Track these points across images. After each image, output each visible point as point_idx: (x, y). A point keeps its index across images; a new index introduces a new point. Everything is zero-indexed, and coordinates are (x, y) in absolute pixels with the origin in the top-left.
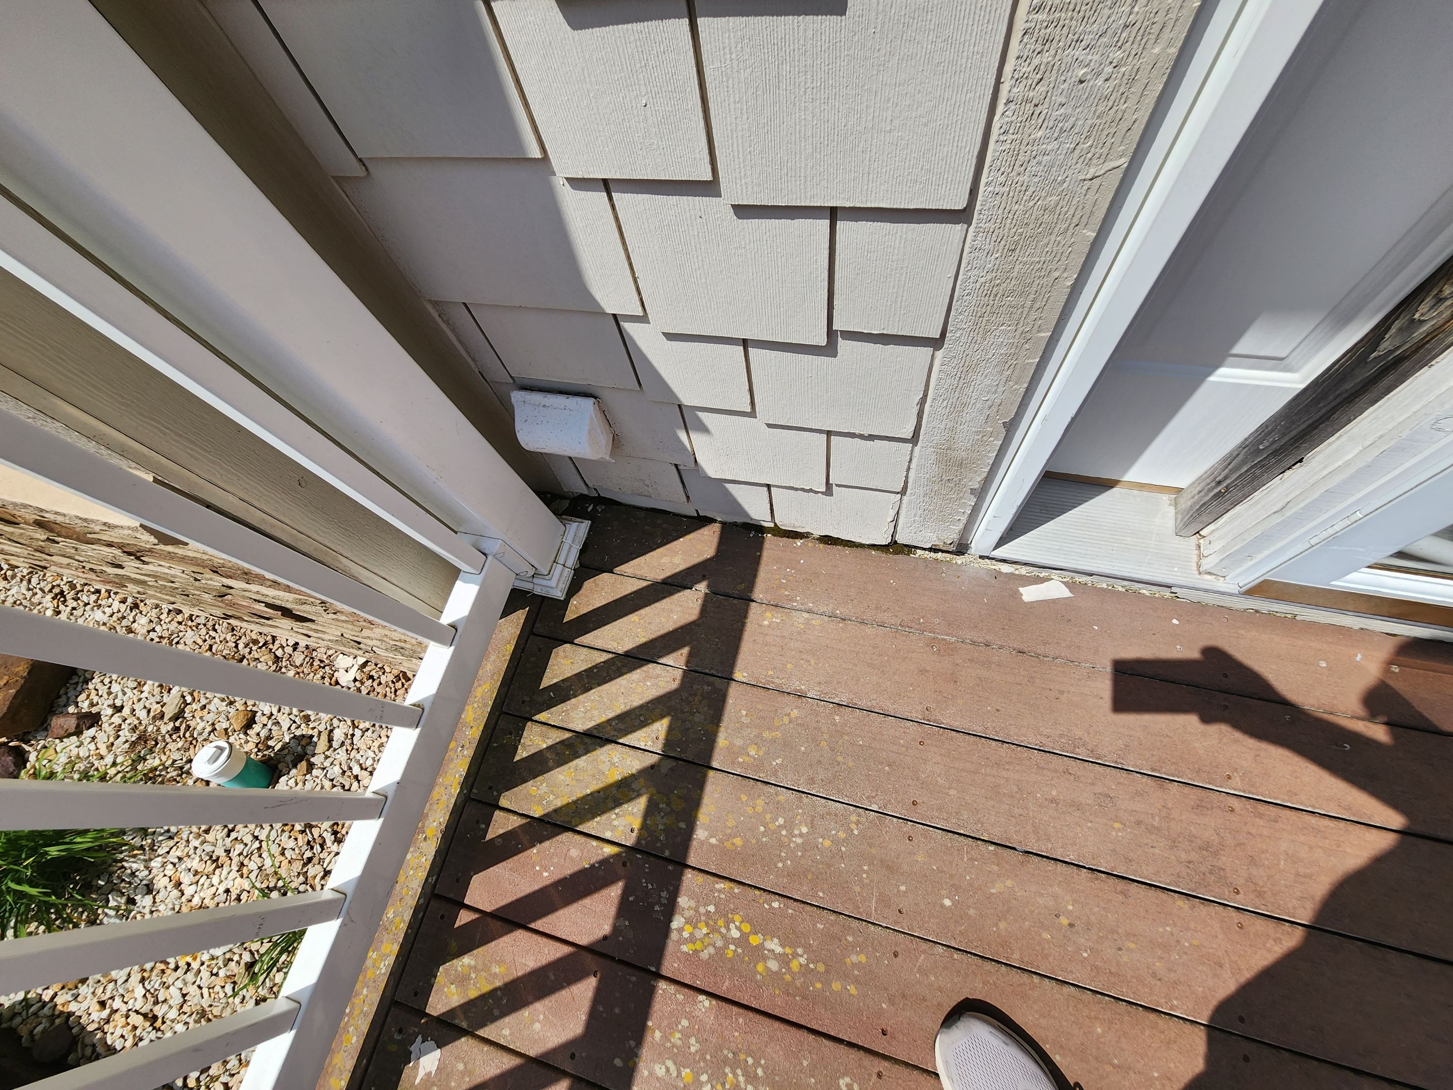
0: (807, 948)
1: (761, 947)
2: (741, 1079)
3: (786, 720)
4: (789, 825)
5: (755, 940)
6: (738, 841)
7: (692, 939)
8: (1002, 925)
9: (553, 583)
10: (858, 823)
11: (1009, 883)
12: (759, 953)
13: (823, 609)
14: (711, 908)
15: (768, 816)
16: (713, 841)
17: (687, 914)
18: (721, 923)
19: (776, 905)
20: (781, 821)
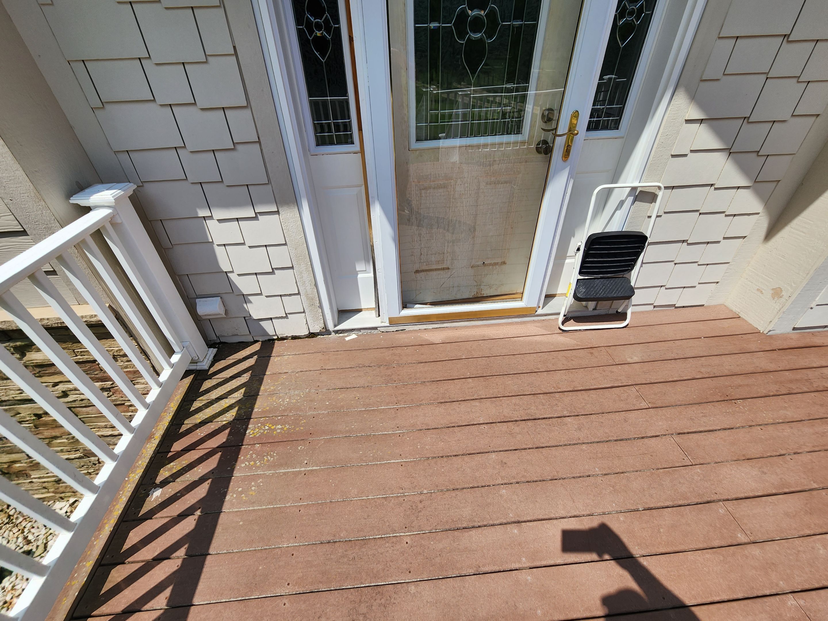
0: (289, 424)
1: (275, 428)
2: (269, 458)
3: (282, 379)
4: (283, 401)
5: (273, 428)
6: (268, 408)
7: (253, 433)
8: (342, 403)
9: (204, 364)
10: (303, 394)
11: (343, 395)
12: (275, 429)
13: (292, 354)
14: (260, 425)
15: (277, 400)
16: (260, 410)
17: (251, 428)
18: (263, 427)
19: (279, 418)
20: (281, 400)
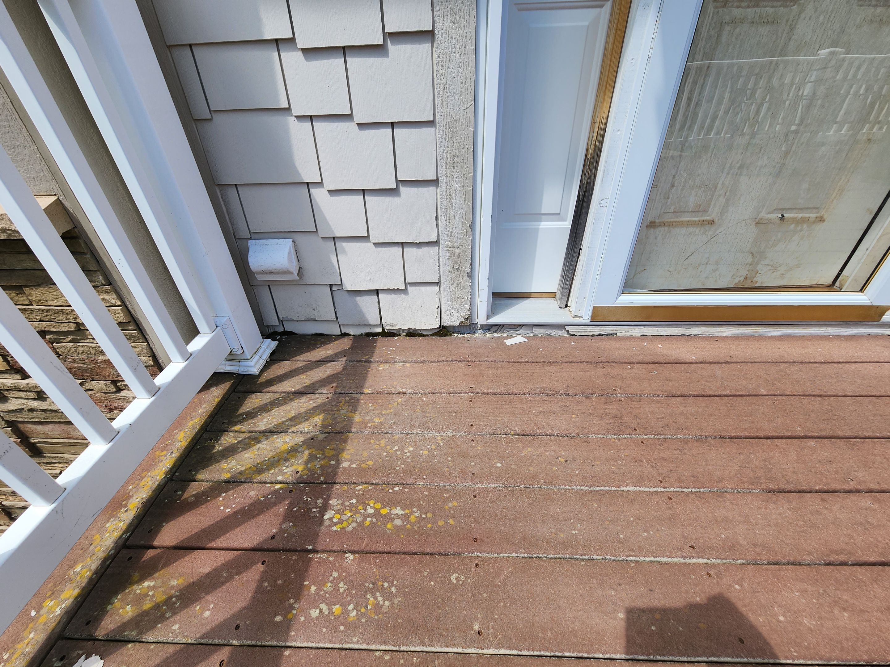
0: (420, 507)
1: (389, 514)
2: (380, 599)
3: (395, 404)
4: (402, 449)
5: (384, 511)
6: (370, 463)
7: (340, 521)
8: (531, 469)
10: (442, 440)
11: (529, 449)
12: (389, 518)
13: (410, 360)
14: (354, 501)
15: (388, 447)
16: (354, 466)
17: (336, 508)
18: (360, 507)
19: (397, 489)
20: (396, 448)
